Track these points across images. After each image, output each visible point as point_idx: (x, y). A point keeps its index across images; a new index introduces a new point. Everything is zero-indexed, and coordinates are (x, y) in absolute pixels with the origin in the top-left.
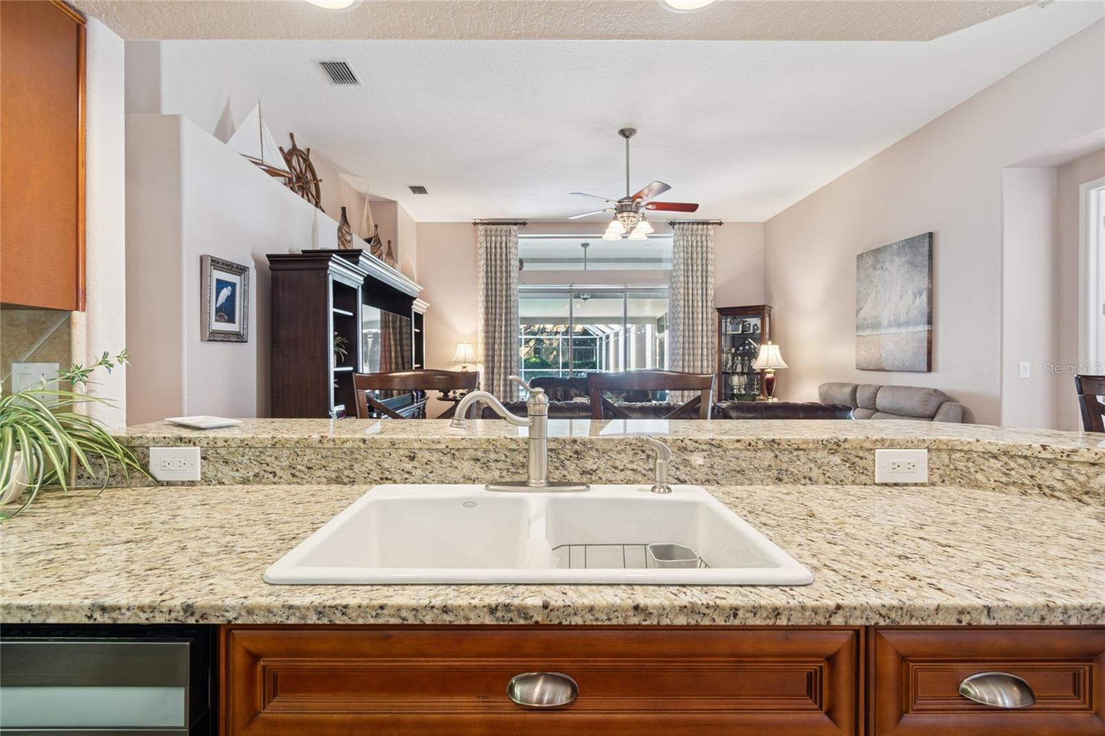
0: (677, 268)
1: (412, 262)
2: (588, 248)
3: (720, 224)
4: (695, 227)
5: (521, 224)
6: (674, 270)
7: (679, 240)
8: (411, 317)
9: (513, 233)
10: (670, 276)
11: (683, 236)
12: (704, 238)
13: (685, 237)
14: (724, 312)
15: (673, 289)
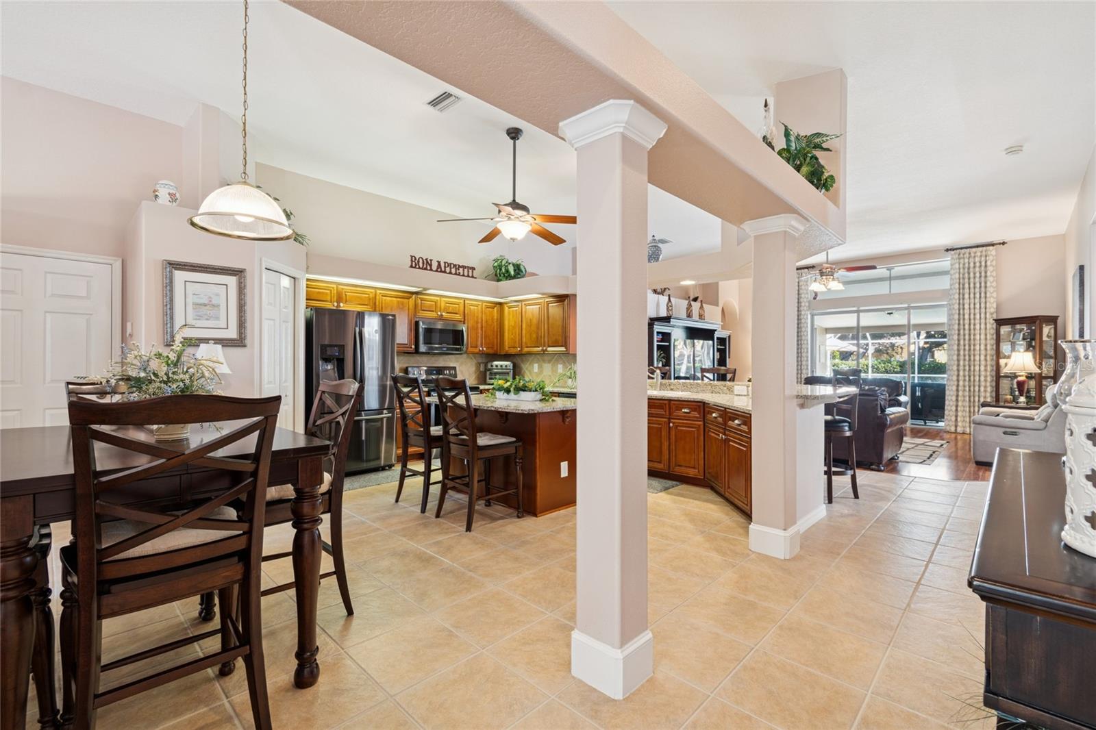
0: (952, 287)
1: (735, 304)
2: (892, 271)
3: (1004, 243)
4: (974, 250)
5: (810, 267)
6: (951, 289)
7: (955, 264)
8: (713, 340)
9: (804, 274)
10: (945, 293)
11: (959, 259)
12: (983, 259)
13: (962, 261)
14: (1000, 322)
15: (950, 305)
